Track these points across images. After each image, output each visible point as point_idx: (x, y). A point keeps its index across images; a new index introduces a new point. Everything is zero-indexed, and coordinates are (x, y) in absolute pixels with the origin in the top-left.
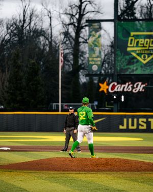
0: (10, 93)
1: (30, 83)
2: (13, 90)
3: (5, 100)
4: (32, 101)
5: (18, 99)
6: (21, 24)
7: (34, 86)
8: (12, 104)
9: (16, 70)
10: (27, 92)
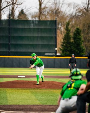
0: (64, 46)
1: (76, 40)
2: (66, 44)
3: (61, 50)
4: (77, 50)
5: (68, 49)
6: (87, 6)
7: (78, 42)
8: (65, 52)
9: (68, 32)
10: (73, 45)
